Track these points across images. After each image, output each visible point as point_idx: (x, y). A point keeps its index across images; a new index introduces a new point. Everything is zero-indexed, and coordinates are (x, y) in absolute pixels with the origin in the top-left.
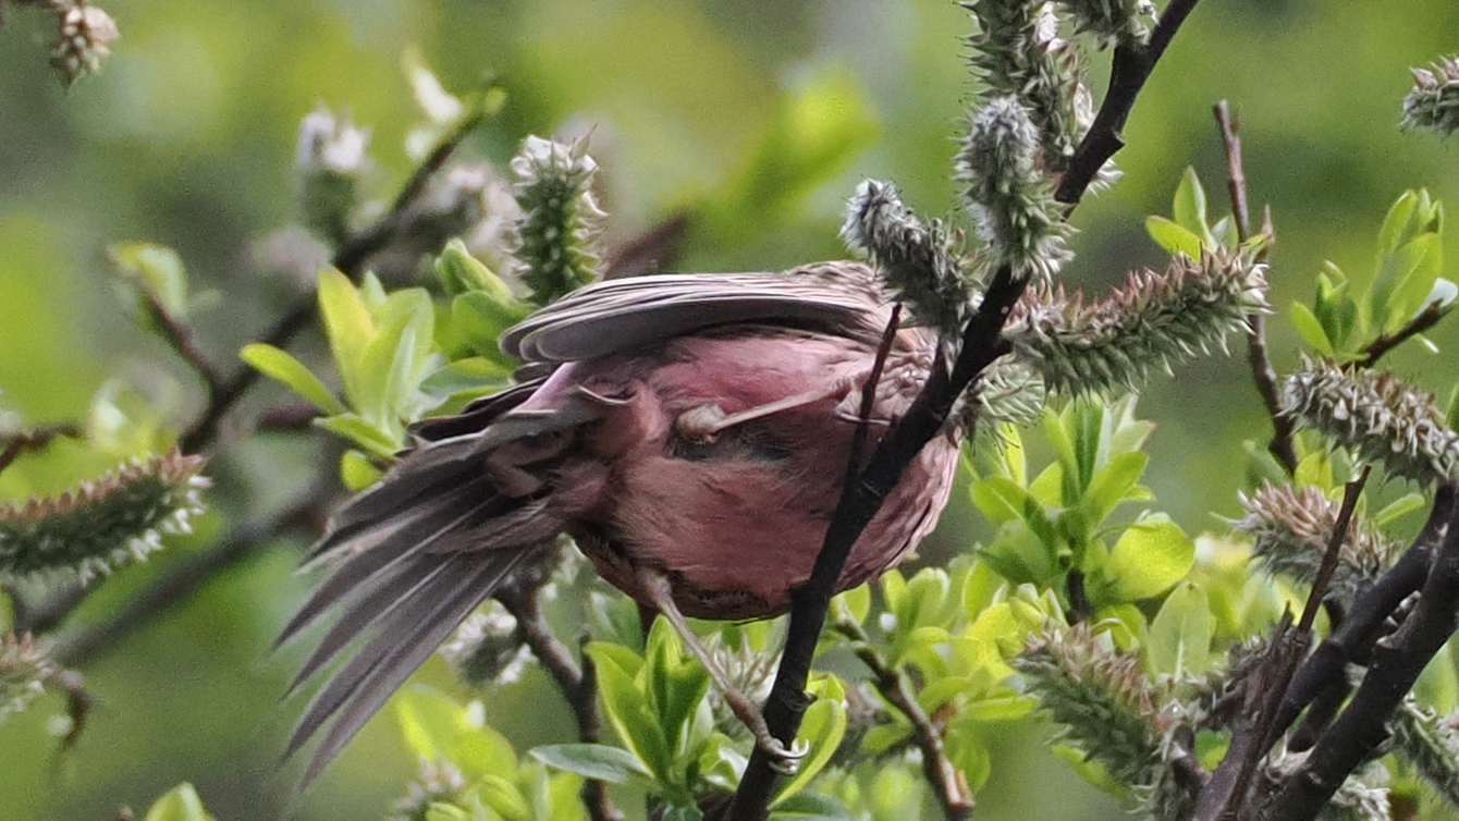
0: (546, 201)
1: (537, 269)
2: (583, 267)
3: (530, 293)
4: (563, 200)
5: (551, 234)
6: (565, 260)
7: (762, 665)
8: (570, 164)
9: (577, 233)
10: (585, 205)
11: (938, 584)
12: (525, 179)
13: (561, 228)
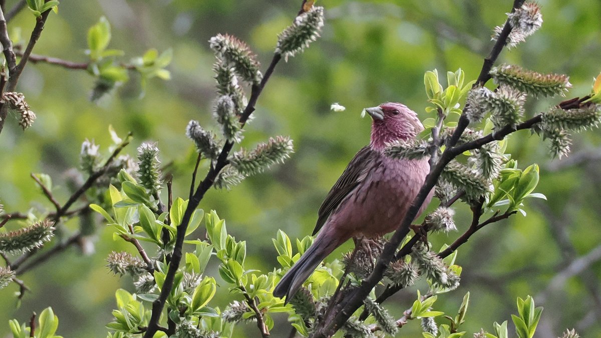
0: (145, 158)
1: (143, 176)
2: (155, 176)
3: (141, 182)
4: (150, 158)
5: (147, 167)
6: (150, 174)
7: (197, 277)
8: (152, 149)
9: (153, 167)
10: (156, 160)
11: (265, 278)
12: (140, 153)
13: (149, 165)
